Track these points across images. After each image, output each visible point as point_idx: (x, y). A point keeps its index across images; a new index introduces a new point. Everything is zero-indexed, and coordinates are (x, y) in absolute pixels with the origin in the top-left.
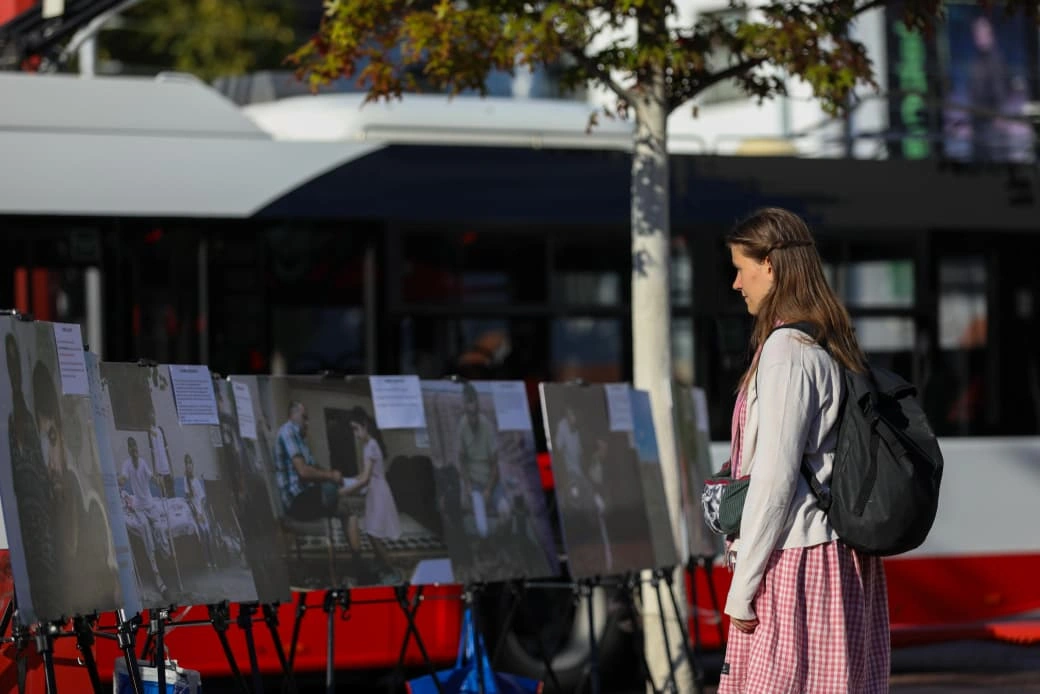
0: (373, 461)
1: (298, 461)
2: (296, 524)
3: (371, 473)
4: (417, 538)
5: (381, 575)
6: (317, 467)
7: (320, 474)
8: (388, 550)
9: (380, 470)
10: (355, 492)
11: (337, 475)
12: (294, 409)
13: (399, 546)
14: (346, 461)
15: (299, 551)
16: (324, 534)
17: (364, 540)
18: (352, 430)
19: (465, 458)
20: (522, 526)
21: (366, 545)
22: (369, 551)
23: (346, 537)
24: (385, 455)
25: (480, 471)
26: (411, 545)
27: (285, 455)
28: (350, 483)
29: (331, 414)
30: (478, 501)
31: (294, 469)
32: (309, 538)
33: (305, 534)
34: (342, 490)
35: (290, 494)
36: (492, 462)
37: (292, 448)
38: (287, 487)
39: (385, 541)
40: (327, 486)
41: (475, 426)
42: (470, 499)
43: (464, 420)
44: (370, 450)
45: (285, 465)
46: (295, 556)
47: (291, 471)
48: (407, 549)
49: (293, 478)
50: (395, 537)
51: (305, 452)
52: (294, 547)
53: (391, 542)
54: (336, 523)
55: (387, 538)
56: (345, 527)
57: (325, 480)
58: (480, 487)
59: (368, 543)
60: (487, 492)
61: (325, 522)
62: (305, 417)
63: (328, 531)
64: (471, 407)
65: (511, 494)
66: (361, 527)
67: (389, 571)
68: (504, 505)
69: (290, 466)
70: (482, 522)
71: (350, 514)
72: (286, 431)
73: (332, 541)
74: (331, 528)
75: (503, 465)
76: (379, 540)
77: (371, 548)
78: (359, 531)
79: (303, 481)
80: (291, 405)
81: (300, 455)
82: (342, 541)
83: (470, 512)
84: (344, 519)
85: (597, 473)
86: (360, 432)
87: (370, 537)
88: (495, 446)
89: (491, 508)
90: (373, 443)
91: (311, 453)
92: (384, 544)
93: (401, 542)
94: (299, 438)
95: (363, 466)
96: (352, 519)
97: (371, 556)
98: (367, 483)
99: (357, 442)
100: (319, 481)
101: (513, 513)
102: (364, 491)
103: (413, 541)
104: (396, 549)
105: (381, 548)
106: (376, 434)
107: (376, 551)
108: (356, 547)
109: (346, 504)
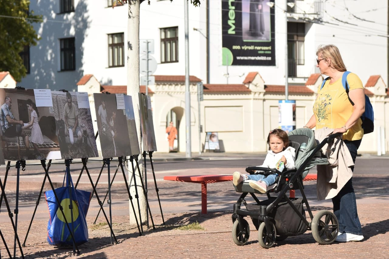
0: (34, 118)
1: (8, 117)
2: (6, 138)
3: (33, 122)
4: (49, 144)
5: (36, 156)
6: (15, 119)
7: (16, 121)
8: (39, 148)
9: (37, 121)
10: (28, 128)
11: (21, 122)
14: (25, 117)
15: (8, 148)
16: (17, 142)
18: (27, 107)
19: (67, 117)
22: (32, 148)
23: (24, 143)
24: (38, 116)
25: (72, 122)
26: (47, 146)
27: (3, 115)
28: (26, 125)
29: (20, 101)
30: (71, 132)
31: (6, 119)
32: (11, 143)
33: (10, 142)
34: (23, 127)
35: (5, 128)
37: (6, 113)
38: (4, 126)
39: (38, 145)
40: (18, 126)
41: (70, 107)
42: (68, 131)
43: (67, 104)
44: (33, 114)
45: (3, 118)
46: (6, 149)
47: (5, 120)
48: (45, 147)
49: (6, 123)
50: (42, 143)
51: (10, 114)
52: (6, 146)
53: (40, 145)
56: (24, 140)
57: (18, 124)
58: (72, 127)
59: (32, 145)
60: (74, 129)
62: (11, 102)
64: (69, 100)
67: (39, 155)
68: (80, 133)
70: (72, 139)
71: (26, 135)
72: (4, 107)
73: (19, 144)
74: (19, 140)
75: (80, 120)
76: (36, 144)
78: (29, 141)
79: (9, 124)
81: (8, 115)
84: (24, 137)
85: (112, 123)
86: (30, 108)
87: (33, 143)
88: (77, 113)
89: (75, 135)
90: (34, 111)
91: (12, 114)
94: (8, 109)
95: (31, 119)
96: (26, 137)
98: (32, 125)
99: (29, 111)
100: (15, 124)
101: (83, 136)
102: (31, 128)
103: (48, 145)
104: (42, 147)
105: (36, 147)
106: (35, 108)
107: (35, 148)
108: (28, 146)
109: (24, 132)
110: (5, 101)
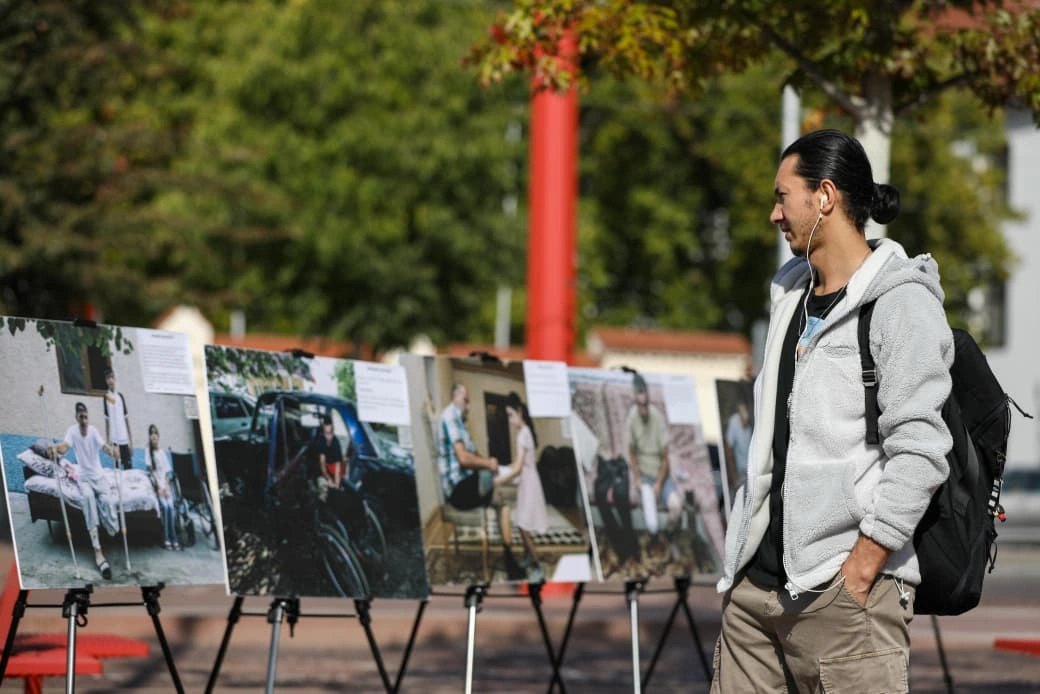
0: (526, 450)
1: (458, 447)
2: (454, 513)
3: (524, 463)
4: (561, 532)
5: (529, 570)
6: (476, 454)
7: (478, 461)
8: (536, 544)
9: (532, 459)
10: (508, 483)
11: (493, 462)
12: (456, 392)
13: (545, 540)
14: (501, 449)
15: (457, 543)
16: (479, 525)
17: (515, 532)
18: (507, 416)
19: (635, 450)
20: (692, 521)
21: (517, 538)
22: (518, 544)
23: (499, 530)
24: (536, 444)
25: (650, 464)
26: (556, 540)
27: (447, 441)
28: (505, 472)
29: (490, 398)
30: (648, 495)
31: (456, 455)
32: (466, 529)
33: (461, 524)
34: (498, 480)
35: (451, 482)
36: (662, 455)
37: (454, 433)
38: (448, 474)
39: (533, 535)
40: (484, 475)
41: (645, 419)
42: (639, 492)
43: (634, 410)
44: (522, 439)
45: (447, 450)
46: (452, 547)
47: (452, 457)
48: (552, 544)
49: (454, 465)
50: (542, 531)
51: (466, 437)
52: (452, 538)
53: (539, 536)
54: (491, 513)
55: (535, 532)
56: (498, 519)
57: (483, 468)
58: (651, 480)
59: (518, 535)
60: (657, 486)
61: (481, 511)
62: (467, 401)
63: (483, 521)
64: (642, 398)
65: (682, 489)
66: (513, 518)
67: (535, 566)
68: (675, 500)
69: (452, 452)
70: (651, 516)
71: (503, 505)
72: (449, 414)
73: (487, 533)
74: (486, 519)
76: (528, 533)
77: (521, 541)
78: (511, 524)
79: (463, 468)
80: (454, 388)
81: (461, 441)
82: (495, 533)
83: (639, 505)
84: (498, 508)
86: (515, 418)
87: (521, 530)
88: (666, 438)
89: (662, 505)
90: (525, 431)
91: (471, 439)
92: (532, 538)
93: (548, 536)
94: (460, 421)
95: (516, 455)
96: (505, 510)
97: (520, 549)
98: (518, 474)
99: (512, 430)
100: (477, 469)
101: (684, 508)
102: (516, 481)
103: (557, 535)
104: (542, 544)
105: (530, 542)
106: (528, 420)
107: (525, 545)
108: (508, 540)
109: (500, 494)
110: (452, 397)
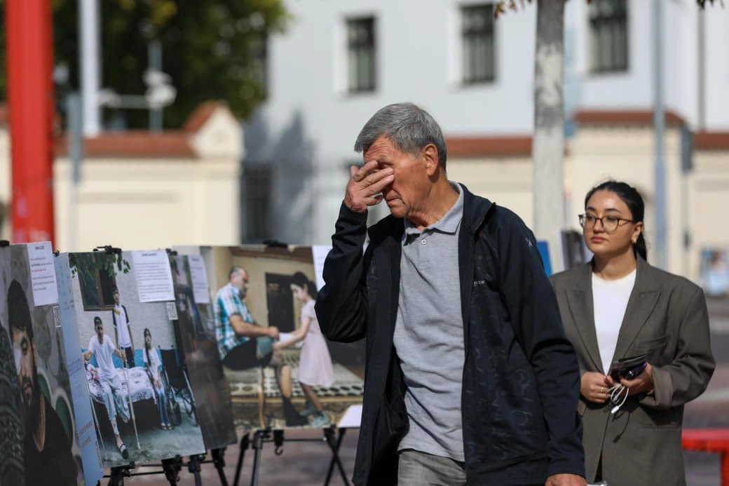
0: (311, 319)
1: (235, 318)
3: (308, 330)
4: (349, 386)
5: (311, 417)
6: (254, 324)
7: (256, 330)
8: (319, 396)
9: (317, 327)
10: (290, 347)
11: (273, 331)
12: (235, 274)
13: (330, 392)
14: (284, 318)
16: (256, 382)
17: (296, 387)
18: (292, 292)
21: (297, 392)
22: (299, 397)
23: (278, 384)
26: (342, 392)
27: (223, 314)
28: (286, 338)
29: (270, 278)
31: (231, 325)
32: (241, 385)
33: (238, 382)
34: (277, 344)
35: (226, 347)
37: (230, 308)
38: (223, 341)
39: (317, 388)
40: (262, 341)
45: (223, 321)
47: (227, 327)
48: (338, 395)
49: (229, 333)
50: (328, 385)
51: (243, 311)
53: (323, 390)
54: (269, 372)
55: (319, 386)
56: (277, 377)
57: (262, 335)
59: (300, 389)
61: (259, 371)
62: (245, 281)
63: (260, 380)
66: (294, 375)
67: (318, 414)
69: (227, 323)
71: (284, 365)
72: (226, 293)
73: (264, 388)
74: (263, 376)
76: (311, 387)
77: (302, 394)
78: (291, 380)
79: (238, 336)
80: (232, 271)
81: (238, 314)
82: (273, 388)
84: (277, 369)
86: (300, 294)
87: (302, 385)
90: (311, 303)
91: (249, 312)
92: (316, 391)
93: (333, 389)
94: (238, 299)
95: (300, 323)
96: (285, 370)
97: (303, 401)
98: (303, 338)
99: (296, 303)
100: (254, 338)
102: (299, 345)
103: (345, 389)
104: (327, 396)
105: (313, 395)
107: (307, 397)
108: (287, 393)
109: (280, 356)
110: (230, 278)
